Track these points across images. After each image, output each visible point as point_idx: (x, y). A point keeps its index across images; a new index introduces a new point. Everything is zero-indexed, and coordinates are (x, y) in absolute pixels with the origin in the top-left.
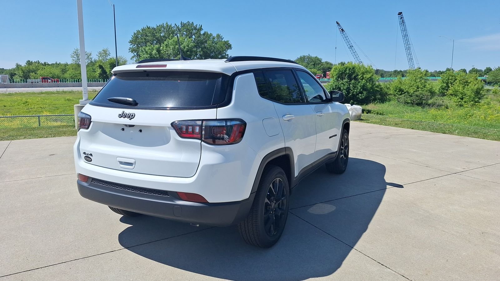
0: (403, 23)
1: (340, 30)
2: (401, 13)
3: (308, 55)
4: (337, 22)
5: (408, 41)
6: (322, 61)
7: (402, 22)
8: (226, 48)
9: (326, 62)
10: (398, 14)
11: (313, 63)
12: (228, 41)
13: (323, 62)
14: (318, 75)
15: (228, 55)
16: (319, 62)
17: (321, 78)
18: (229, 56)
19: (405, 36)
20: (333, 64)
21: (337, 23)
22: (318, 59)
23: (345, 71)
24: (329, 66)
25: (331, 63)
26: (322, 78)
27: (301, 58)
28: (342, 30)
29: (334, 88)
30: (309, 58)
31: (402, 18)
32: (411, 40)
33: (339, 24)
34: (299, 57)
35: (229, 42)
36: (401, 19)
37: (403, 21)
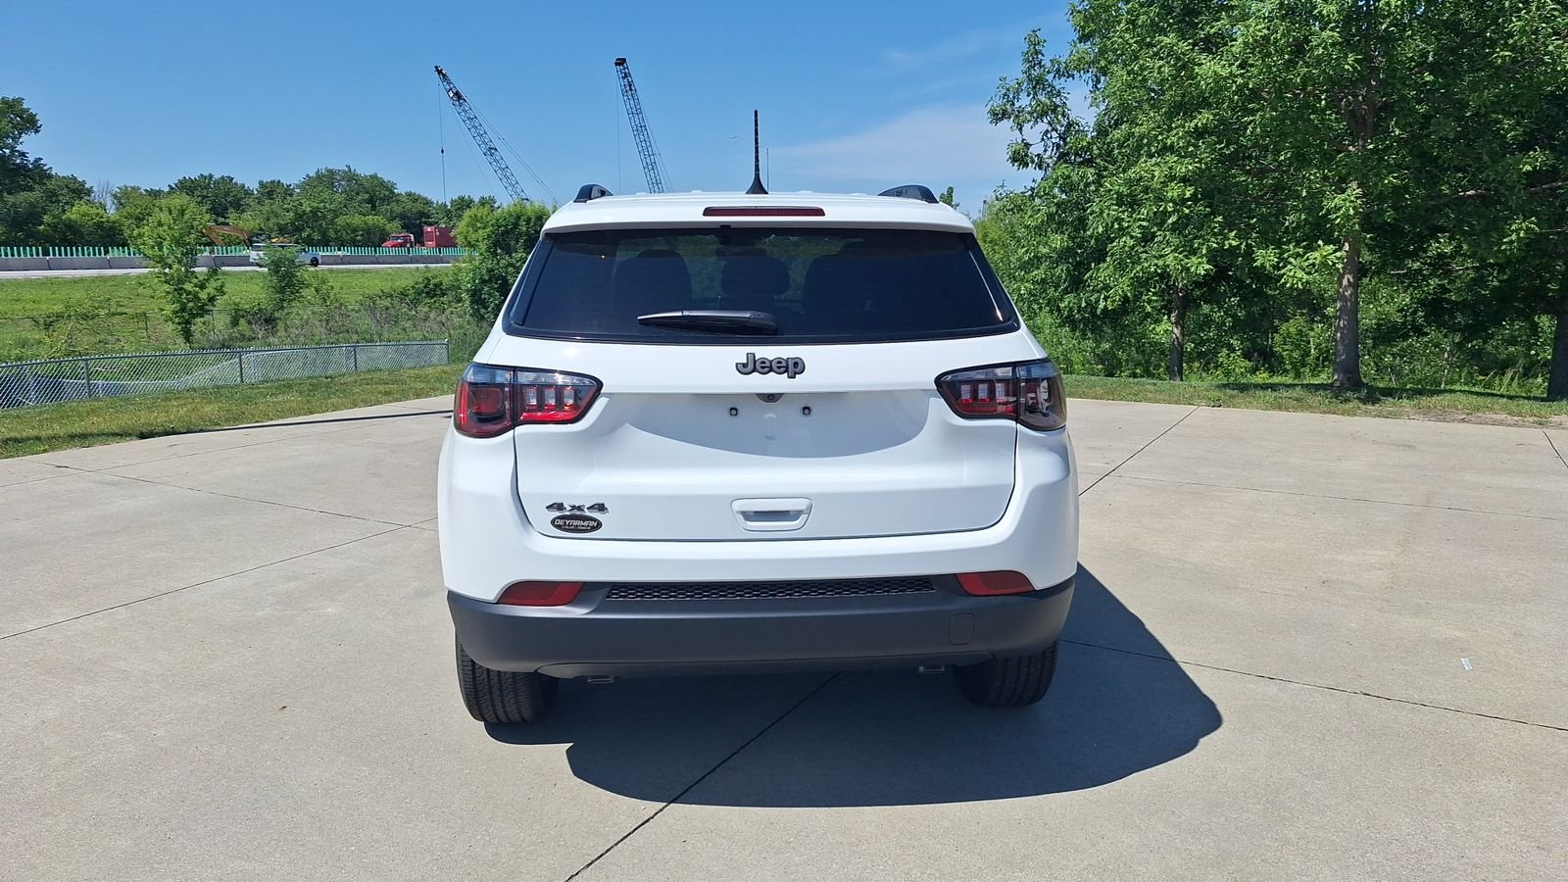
0: (631, 90)
1: (451, 95)
2: (624, 60)
3: (346, 169)
4: (436, 67)
5: (648, 144)
6: (396, 191)
7: (628, 88)
8: (14, 127)
9: (409, 194)
10: (616, 64)
11: (367, 196)
12: (20, 101)
13: (398, 195)
14: (398, 238)
15: (23, 154)
16: (387, 193)
17: (408, 245)
18: (32, 159)
19: (640, 129)
20: (432, 203)
21: (440, 72)
22: (382, 184)
23: (516, 225)
24: (419, 207)
25: (425, 199)
26: (411, 246)
27: (319, 177)
28: (457, 95)
29: (487, 278)
30: (350, 176)
31: (626, 76)
32: (655, 143)
33: (444, 75)
34: (312, 174)
35: (25, 106)
36: (624, 78)
37: (630, 86)
